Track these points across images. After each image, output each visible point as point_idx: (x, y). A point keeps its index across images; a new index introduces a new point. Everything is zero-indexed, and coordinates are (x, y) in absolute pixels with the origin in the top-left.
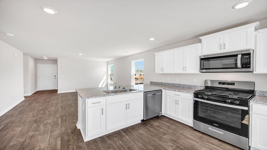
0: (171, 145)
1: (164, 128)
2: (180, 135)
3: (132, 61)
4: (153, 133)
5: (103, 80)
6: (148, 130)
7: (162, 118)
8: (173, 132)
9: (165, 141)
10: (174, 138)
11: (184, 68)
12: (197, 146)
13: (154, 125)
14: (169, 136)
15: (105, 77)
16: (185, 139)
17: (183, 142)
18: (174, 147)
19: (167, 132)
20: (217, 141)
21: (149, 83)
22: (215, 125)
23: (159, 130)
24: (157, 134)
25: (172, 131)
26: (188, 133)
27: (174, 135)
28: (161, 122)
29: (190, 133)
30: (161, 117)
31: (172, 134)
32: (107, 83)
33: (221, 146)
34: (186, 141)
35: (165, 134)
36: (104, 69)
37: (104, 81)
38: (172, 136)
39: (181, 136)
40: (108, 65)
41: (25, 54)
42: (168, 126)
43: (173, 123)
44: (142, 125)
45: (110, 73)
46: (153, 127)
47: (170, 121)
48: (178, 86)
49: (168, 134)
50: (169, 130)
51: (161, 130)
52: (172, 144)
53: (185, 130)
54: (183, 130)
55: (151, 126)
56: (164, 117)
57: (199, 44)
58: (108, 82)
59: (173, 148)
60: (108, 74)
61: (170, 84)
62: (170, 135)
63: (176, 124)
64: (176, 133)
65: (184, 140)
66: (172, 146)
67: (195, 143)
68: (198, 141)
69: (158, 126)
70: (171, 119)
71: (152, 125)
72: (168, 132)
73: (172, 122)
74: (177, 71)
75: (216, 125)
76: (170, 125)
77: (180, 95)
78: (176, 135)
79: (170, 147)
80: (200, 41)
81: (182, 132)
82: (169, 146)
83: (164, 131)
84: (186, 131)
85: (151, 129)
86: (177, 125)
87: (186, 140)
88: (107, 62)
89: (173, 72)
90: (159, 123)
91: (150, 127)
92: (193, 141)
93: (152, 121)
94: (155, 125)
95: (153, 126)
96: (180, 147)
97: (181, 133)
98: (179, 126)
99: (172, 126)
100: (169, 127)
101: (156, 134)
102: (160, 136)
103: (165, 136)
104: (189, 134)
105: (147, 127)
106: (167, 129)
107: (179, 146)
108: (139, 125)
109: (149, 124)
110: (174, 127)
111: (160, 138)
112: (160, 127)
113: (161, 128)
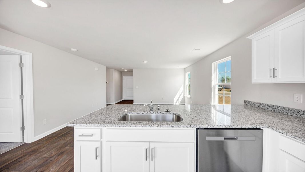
3: (213, 64)
5: (179, 92)
15: (182, 89)
21: (243, 103)
32: (184, 97)
36: (181, 78)
37: (180, 94)
40: (186, 73)
41: (108, 69)
45: (187, 83)
58: (186, 96)
60: (186, 86)
88: (185, 69)
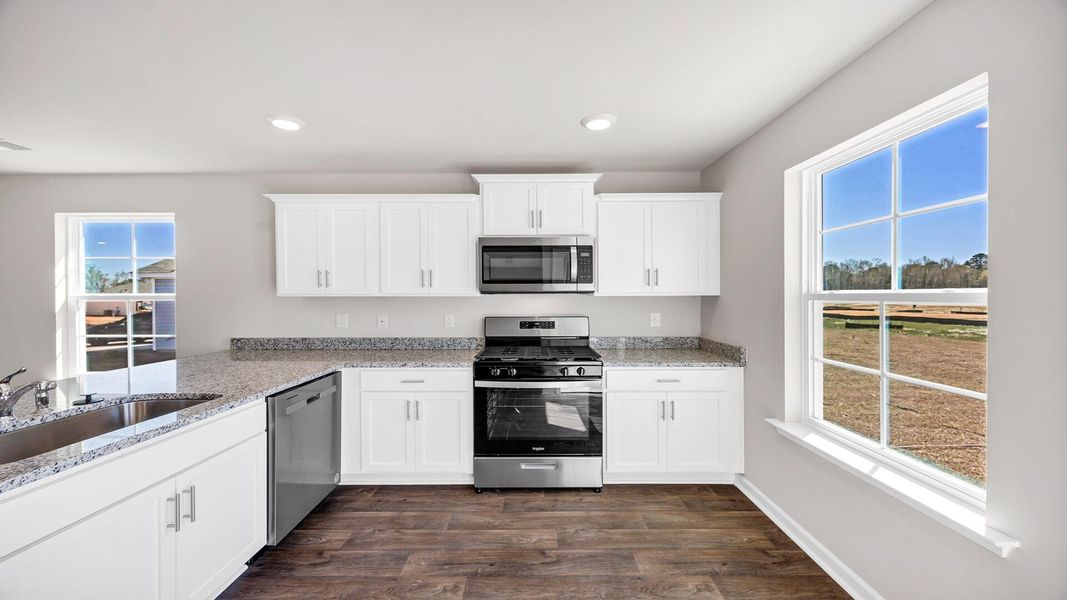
0: (449, 583)
1: (379, 535)
2: (452, 531)
3: (59, 216)
4: (348, 583)
6: (317, 584)
7: (344, 502)
8: (424, 531)
9: (421, 587)
10: (439, 553)
11: (425, 277)
12: (515, 537)
13: (328, 546)
14: (422, 555)
16: (475, 536)
17: (475, 550)
18: (463, 586)
19: (403, 546)
20: (542, 496)
21: (228, 346)
22: (537, 449)
23: (365, 556)
24: (369, 575)
25: (418, 531)
26: (469, 512)
27: (433, 543)
28: (353, 518)
29: (473, 508)
30: (339, 498)
31: (425, 542)
33: (559, 505)
34: (480, 540)
35: (401, 559)
38: (429, 549)
39: (456, 531)
42: (392, 520)
43: (399, 502)
44: (262, 580)
46: (333, 556)
47: (386, 498)
48: (389, 345)
49: (415, 551)
50: (405, 534)
51: (377, 551)
52: (448, 580)
53: (454, 505)
54: (449, 509)
55: (318, 561)
56: (353, 493)
57: (474, 197)
59: (461, 593)
61: (353, 341)
62: (422, 549)
63: (412, 500)
64: (433, 531)
65: (473, 540)
66: (456, 588)
67: (504, 531)
68: (508, 520)
69: (349, 543)
70: (382, 489)
71: (320, 553)
72: (407, 543)
73: (394, 498)
74: (392, 288)
75: (540, 449)
76: (394, 514)
77: (422, 382)
78: (440, 538)
79: (449, 595)
80: (475, 189)
81: (449, 516)
82: (445, 590)
83: (390, 547)
84: (459, 509)
85: (328, 571)
86: (418, 500)
87: (479, 537)
89: (375, 293)
90: (349, 526)
91: (315, 565)
92: (496, 527)
93: (305, 536)
94: (336, 545)
95: (327, 554)
96: (479, 571)
97: (450, 525)
98: (428, 500)
99: (405, 514)
100: (398, 524)
101: (366, 577)
102: (389, 579)
103: (407, 568)
104: (475, 513)
105: (296, 574)
106: (396, 534)
107: (472, 570)
108: (247, 590)
109: (298, 555)
110: (413, 514)
111: (392, 584)
112: (359, 541)
113: (371, 545)
